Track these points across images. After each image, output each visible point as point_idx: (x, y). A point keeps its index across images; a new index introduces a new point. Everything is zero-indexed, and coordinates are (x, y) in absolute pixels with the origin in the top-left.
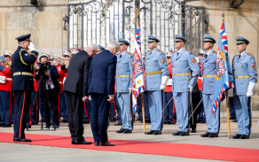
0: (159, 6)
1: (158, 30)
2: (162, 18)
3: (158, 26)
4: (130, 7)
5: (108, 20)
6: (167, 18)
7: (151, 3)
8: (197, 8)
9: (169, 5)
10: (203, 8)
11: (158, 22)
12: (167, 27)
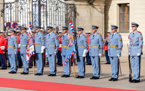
0: (50, 3)
1: (50, 17)
2: (52, 10)
3: (50, 15)
4: (35, 5)
5: (24, 11)
6: (55, 10)
7: (46, 2)
8: (70, 4)
9: (56, 3)
10: (74, 5)
11: (50, 12)
12: (55, 15)
